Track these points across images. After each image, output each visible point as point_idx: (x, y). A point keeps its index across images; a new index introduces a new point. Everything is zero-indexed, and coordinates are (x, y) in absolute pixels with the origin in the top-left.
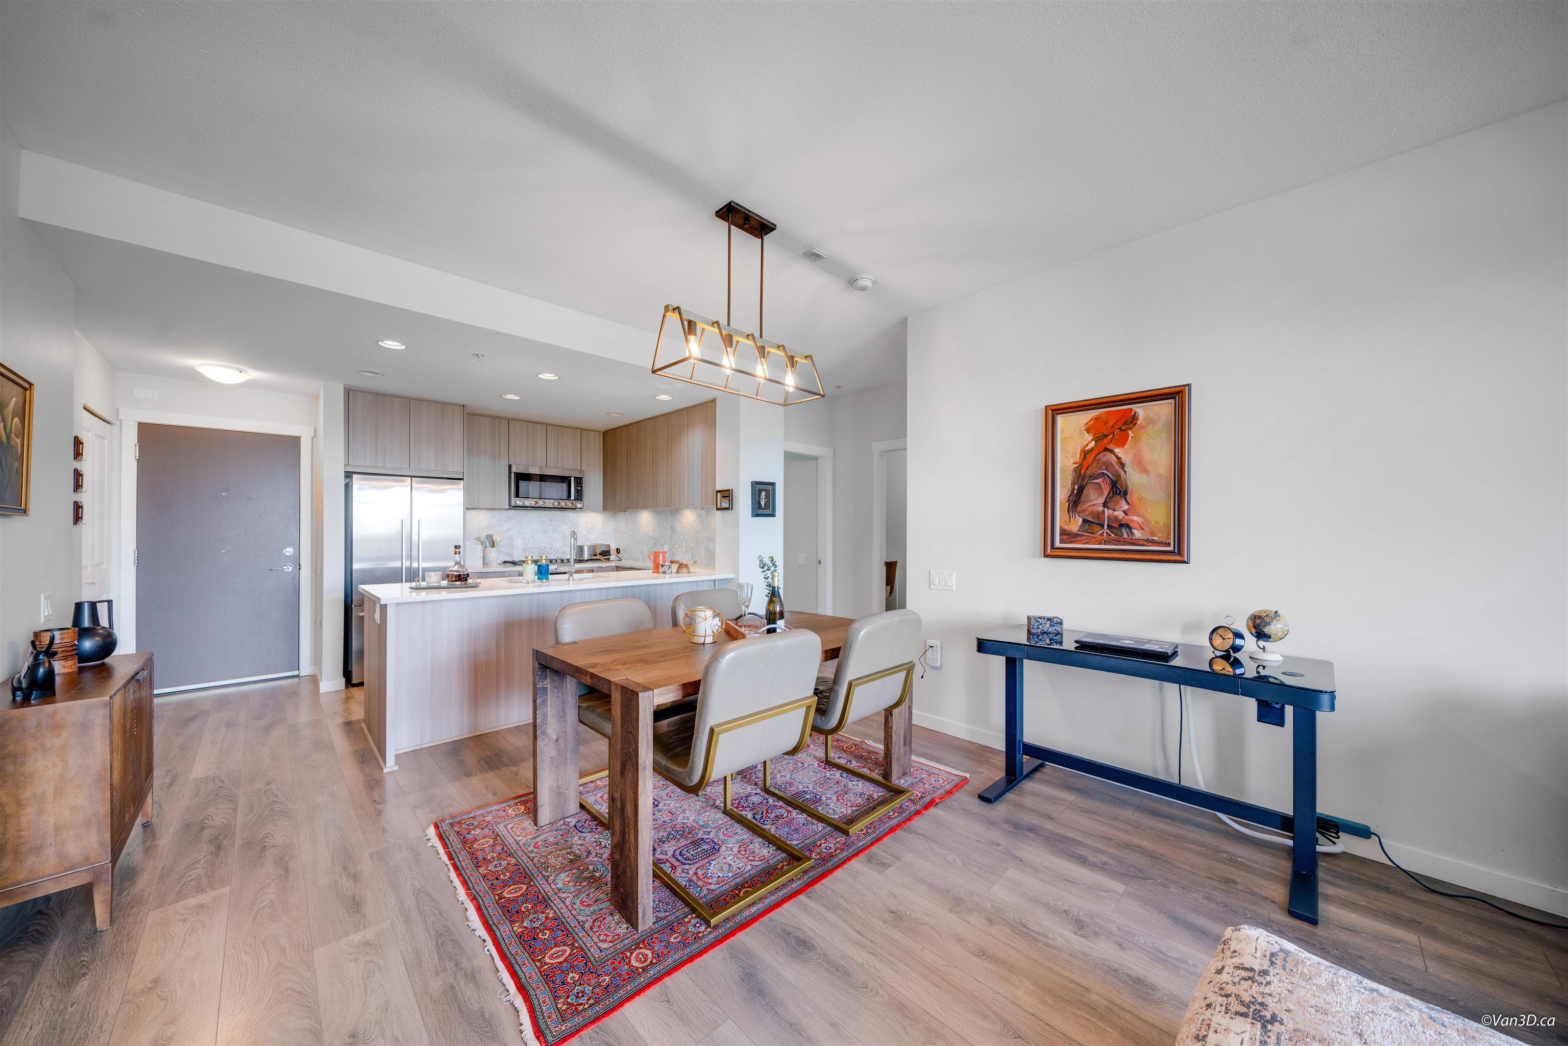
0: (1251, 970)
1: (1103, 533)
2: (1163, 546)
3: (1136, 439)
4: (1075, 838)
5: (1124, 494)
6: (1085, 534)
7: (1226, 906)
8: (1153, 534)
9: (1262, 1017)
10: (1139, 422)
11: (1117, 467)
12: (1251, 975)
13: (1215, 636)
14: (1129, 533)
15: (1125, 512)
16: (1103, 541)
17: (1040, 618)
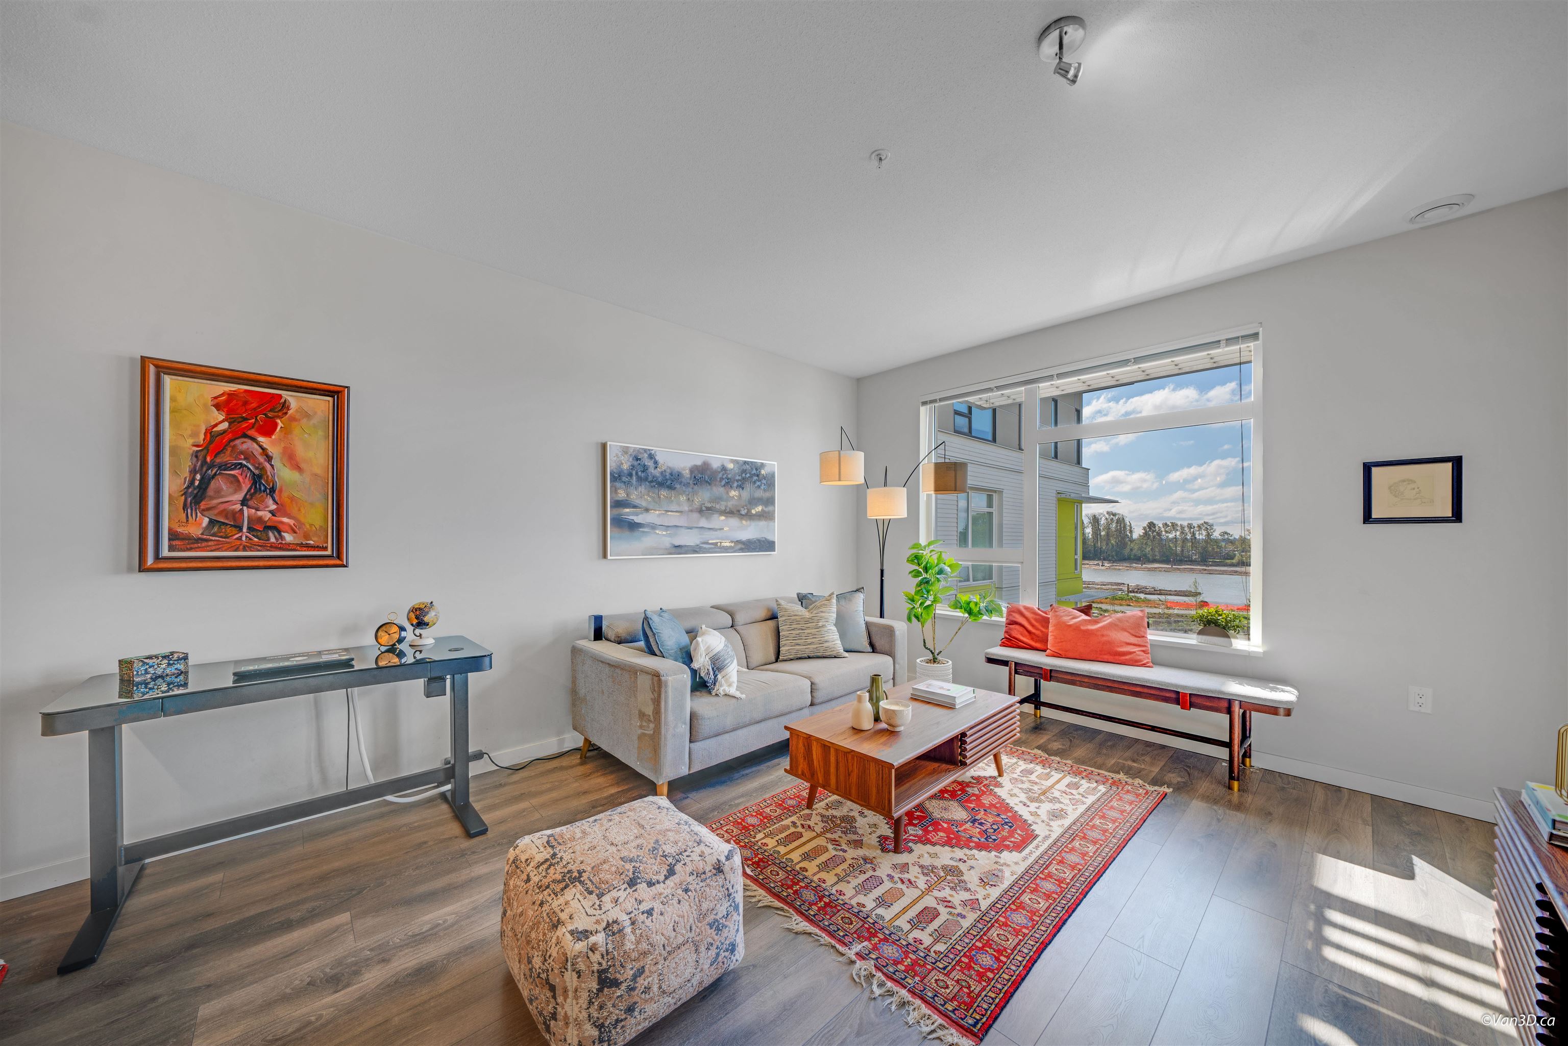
0: (547, 860)
1: (241, 536)
2: (318, 551)
3: (287, 431)
4: (260, 911)
5: (270, 492)
6: (214, 538)
7: (432, 863)
8: (307, 537)
9: (575, 877)
10: (290, 412)
11: (261, 459)
12: (551, 862)
13: (380, 633)
14: (278, 536)
15: (273, 513)
16: (241, 547)
17: (150, 657)
